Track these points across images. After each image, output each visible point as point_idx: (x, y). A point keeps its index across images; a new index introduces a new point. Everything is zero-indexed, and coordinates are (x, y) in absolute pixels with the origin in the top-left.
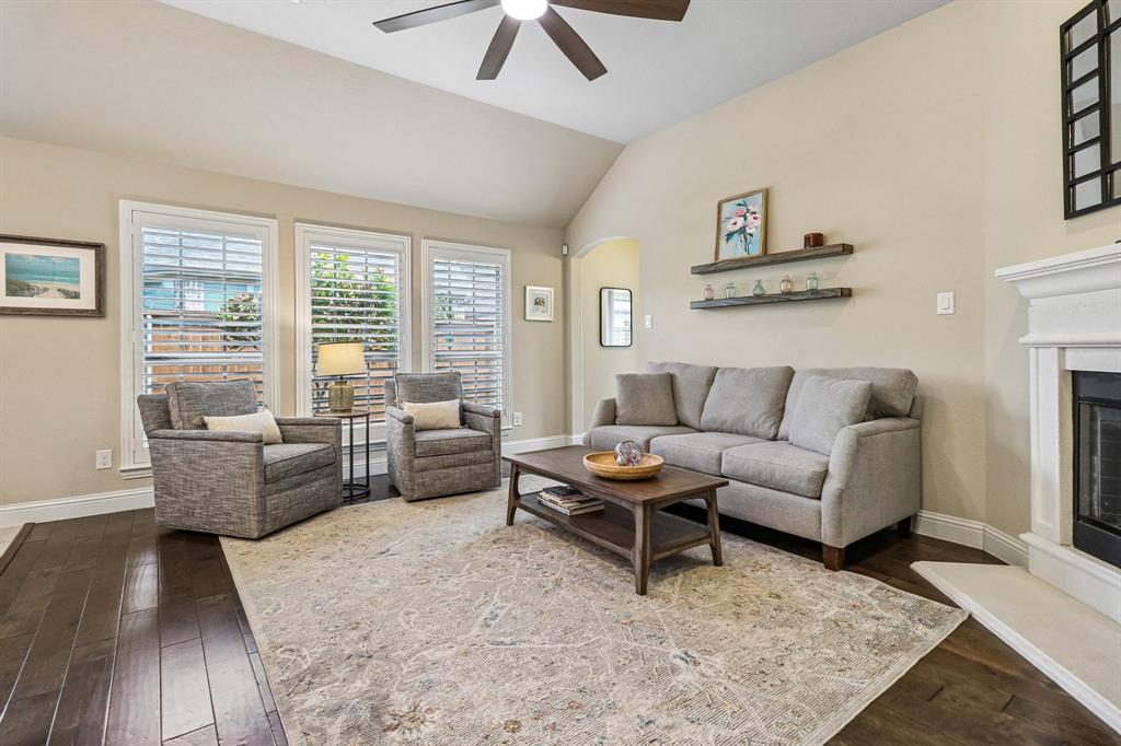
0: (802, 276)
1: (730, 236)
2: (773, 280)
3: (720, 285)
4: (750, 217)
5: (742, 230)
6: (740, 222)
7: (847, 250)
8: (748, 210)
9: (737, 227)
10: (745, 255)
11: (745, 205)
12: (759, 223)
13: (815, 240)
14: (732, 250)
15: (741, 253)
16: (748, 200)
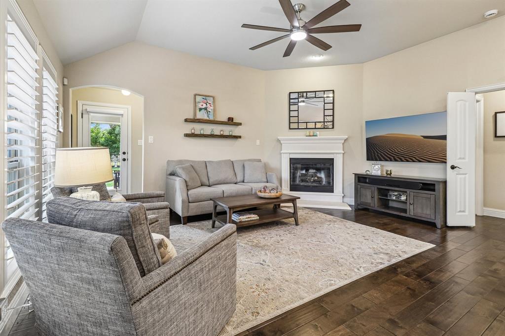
0: (227, 130)
1: (200, 109)
2: (217, 130)
3: (198, 128)
4: (208, 105)
5: (206, 109)
6: (204, 106)
7: (240, 124)
8: (207, 102)
9: (204, 107)
10: (208, 118)
11: (206, 99)
12: (212, 108)
13: (231, 119)
14: (201, 115)
15: (206, 117)
16: (208, 98)
